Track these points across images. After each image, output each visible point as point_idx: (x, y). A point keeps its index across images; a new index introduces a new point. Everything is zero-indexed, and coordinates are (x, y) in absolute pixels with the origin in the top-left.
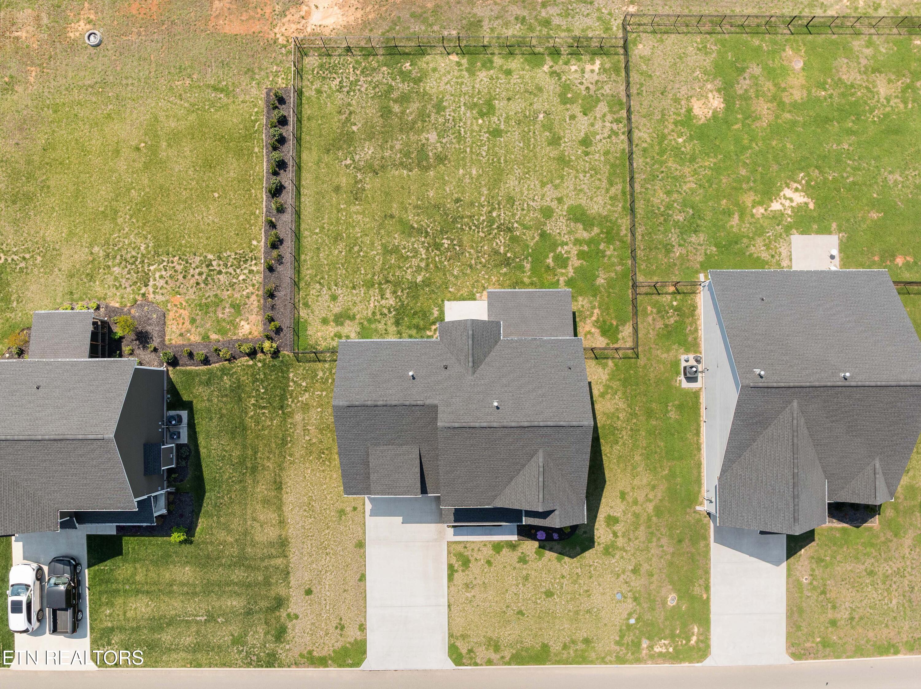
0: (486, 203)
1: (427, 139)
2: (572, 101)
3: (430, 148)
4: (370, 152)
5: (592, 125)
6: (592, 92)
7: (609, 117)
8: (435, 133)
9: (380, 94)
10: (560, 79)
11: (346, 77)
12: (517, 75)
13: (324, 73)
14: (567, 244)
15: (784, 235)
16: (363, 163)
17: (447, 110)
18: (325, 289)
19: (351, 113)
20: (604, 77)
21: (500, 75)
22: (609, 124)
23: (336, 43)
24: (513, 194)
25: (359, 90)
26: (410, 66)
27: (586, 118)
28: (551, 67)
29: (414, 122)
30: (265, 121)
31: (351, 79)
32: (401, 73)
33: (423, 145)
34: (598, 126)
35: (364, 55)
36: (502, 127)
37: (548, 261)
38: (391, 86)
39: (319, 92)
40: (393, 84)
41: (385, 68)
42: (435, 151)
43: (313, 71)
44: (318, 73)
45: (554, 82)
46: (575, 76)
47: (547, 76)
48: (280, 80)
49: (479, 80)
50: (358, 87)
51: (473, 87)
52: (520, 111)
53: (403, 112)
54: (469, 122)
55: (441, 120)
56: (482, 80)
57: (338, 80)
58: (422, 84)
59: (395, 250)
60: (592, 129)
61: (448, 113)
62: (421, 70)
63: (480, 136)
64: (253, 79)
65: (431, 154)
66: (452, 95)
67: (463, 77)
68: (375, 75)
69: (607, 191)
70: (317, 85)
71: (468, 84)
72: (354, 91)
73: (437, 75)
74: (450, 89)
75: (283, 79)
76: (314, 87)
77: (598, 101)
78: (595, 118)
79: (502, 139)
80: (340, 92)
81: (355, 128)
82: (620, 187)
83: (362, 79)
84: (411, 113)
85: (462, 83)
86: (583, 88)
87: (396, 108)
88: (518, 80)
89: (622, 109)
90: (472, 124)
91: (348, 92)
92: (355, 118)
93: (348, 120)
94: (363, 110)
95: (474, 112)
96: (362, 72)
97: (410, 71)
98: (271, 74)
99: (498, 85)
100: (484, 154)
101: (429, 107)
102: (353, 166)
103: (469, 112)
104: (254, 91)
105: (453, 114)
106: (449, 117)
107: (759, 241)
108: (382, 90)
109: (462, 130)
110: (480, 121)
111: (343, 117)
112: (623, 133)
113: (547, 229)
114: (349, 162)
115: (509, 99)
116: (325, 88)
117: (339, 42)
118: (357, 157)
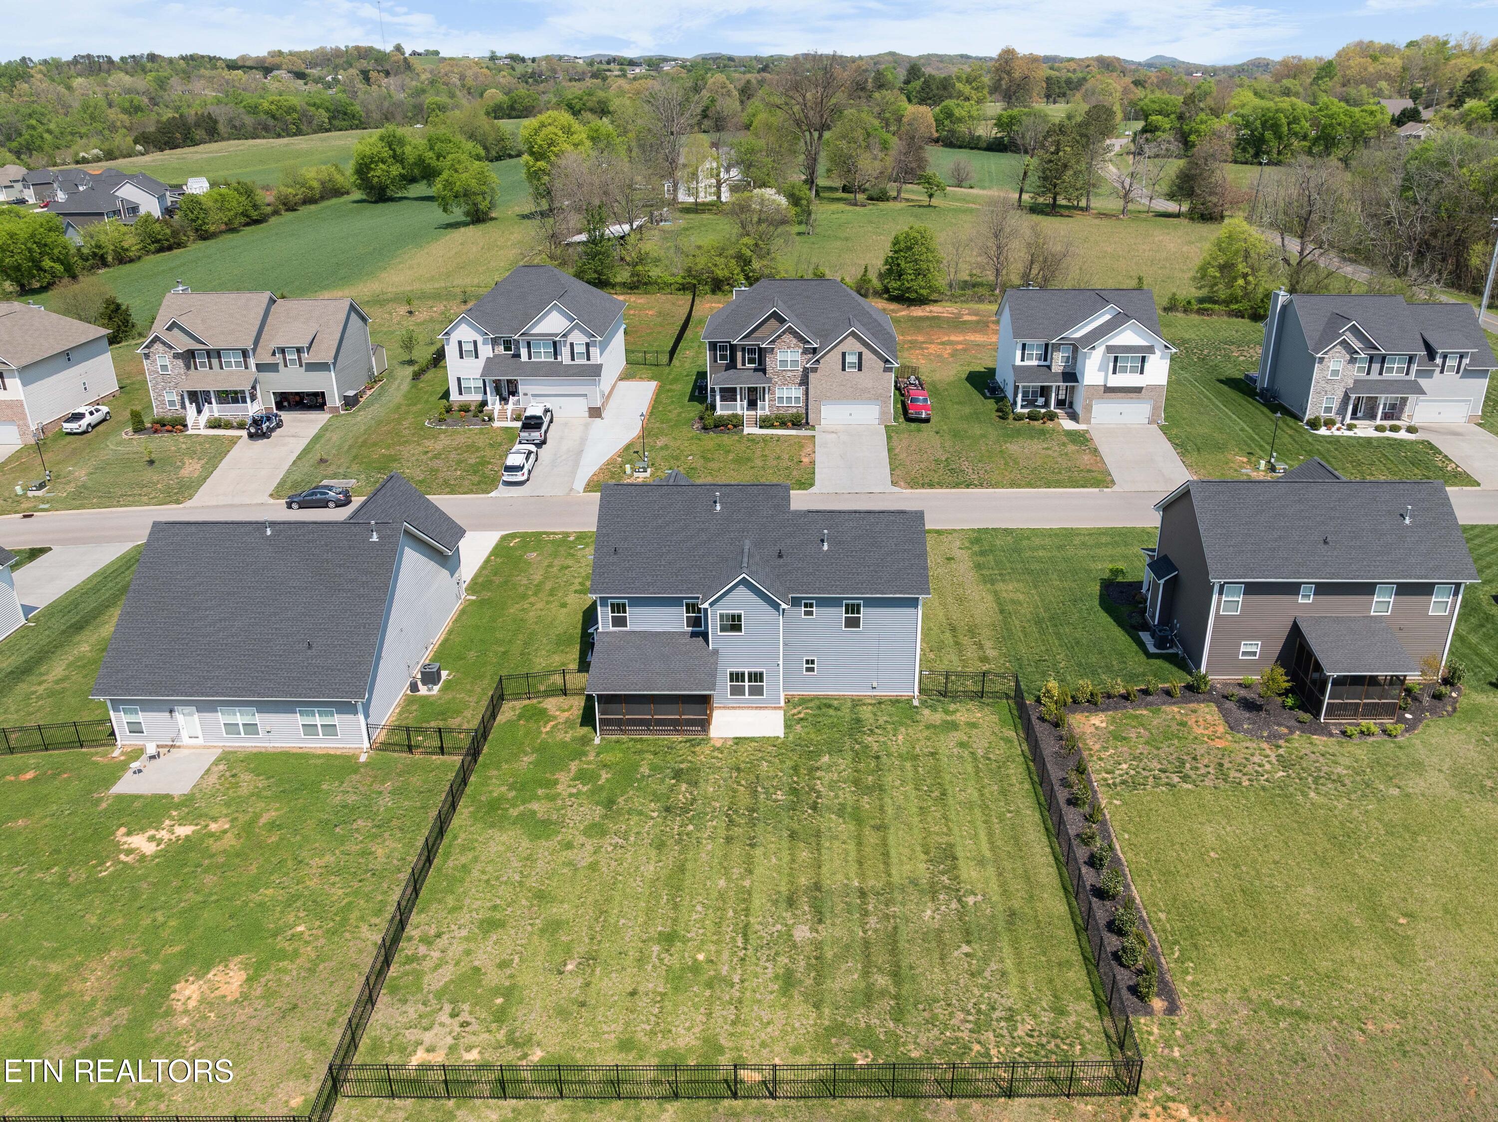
0: (704, 842)
1: (813, 930)
2: (497, 991)
3: (809, 917)
4: (929, 912)
5: (468, 953)
6: (448, 1008)
7: (428, 964)
8: (798, 940)
9: (921, 1007)
10: (511, 1033)
11: (1003, 1036)
12: (606, 1041)
13: (1057, 1046)
14: (571, 795)
15: (198, 796)
16: (941, 897)
17: (771, 975)
18: (980, 753)
19: (980, 972)
20: (412, 1035)
21: (645, 1039)
22: (432, 953)
23: (1042, 1108)
24: (653, 853)
25: (969, 1013)
26: (856, 1060)
27: (476, 963)
28: (525, 1056)
29: (840, 957)
30: (1163, 961)
31: (991, 1035)
32: (875, 1047)
33: (820, 921)
34: (456, 949)
35: (969, 1081)
36: (656, 948)
37: (609, 776)
38: (897, 1020)
39: (1061, 1012)
40: (891, 1025)
41: (914, 1054)
42: (798, 912)
43: (1084, 1048)
44: (1071, 1045)
45: (526, 1027)
46: (474, 1038)
47: (539, 1036)
48: (1156, 1030)
49: (696, 1030)
50: (971, 1018)
51: (709, 1015)
52: (614, 975)
53: (866, 974)
54: (726, 955)
55: (783, 960)
56: (689, 1029)
57: (1020, 1032)
58: (827, 1023)
59: (868, 790)
60: (472, 946)
61: (769, 971)
62: (829, 1050)
63: (704, 934)
64: (1220, 1032)
65: (806, 908)
66: (759, 1001)
67: (732, 1034)
68: (937, 1043)
69: (476, 859)
70: (1067, 1023)
71: (720, 1020)
72: (979, 1011)
73: (792, 1040)
74: (762, 1013)
75: (1150, 1033)
76: (1073, 1018)
77: (439, 995)
78: (457, 964)
79: (660, 928)
80: (1010, 1009)
81: (966, 949)
82: (450, 863)
83: (965, 1035)
84: (849, 971)
85: (734, 1023)
86: (465, 1016)
87: (882, 981)
88: (605, 1028)
89: (395, 979)
90: (718, 952)
91: (994, 1009)
92: (970, 964)
93: (986, 960)
94: (954, 978)
95: (712, 973)
96: (967, 1048)
97: (853, 1048)
98: (1182, 1042)
99: (653, 1018)
100: (699, 908)
101: (809, 982)
102: (961, 893)
103: (724, 973)
104: (1206, 1007)
105: (758, 969)
106: (767, 964)
107: (244, 790)
108: (916, 1013)
109: (740, 944)
110: (701, 957)
111: (994, 966)
112: (410, 939)
113: (599, 810)
114: (970, 900)
115: (633, 993)
116: (1047, 1017)
117: (1036, 1110)
118: (954, 905)
